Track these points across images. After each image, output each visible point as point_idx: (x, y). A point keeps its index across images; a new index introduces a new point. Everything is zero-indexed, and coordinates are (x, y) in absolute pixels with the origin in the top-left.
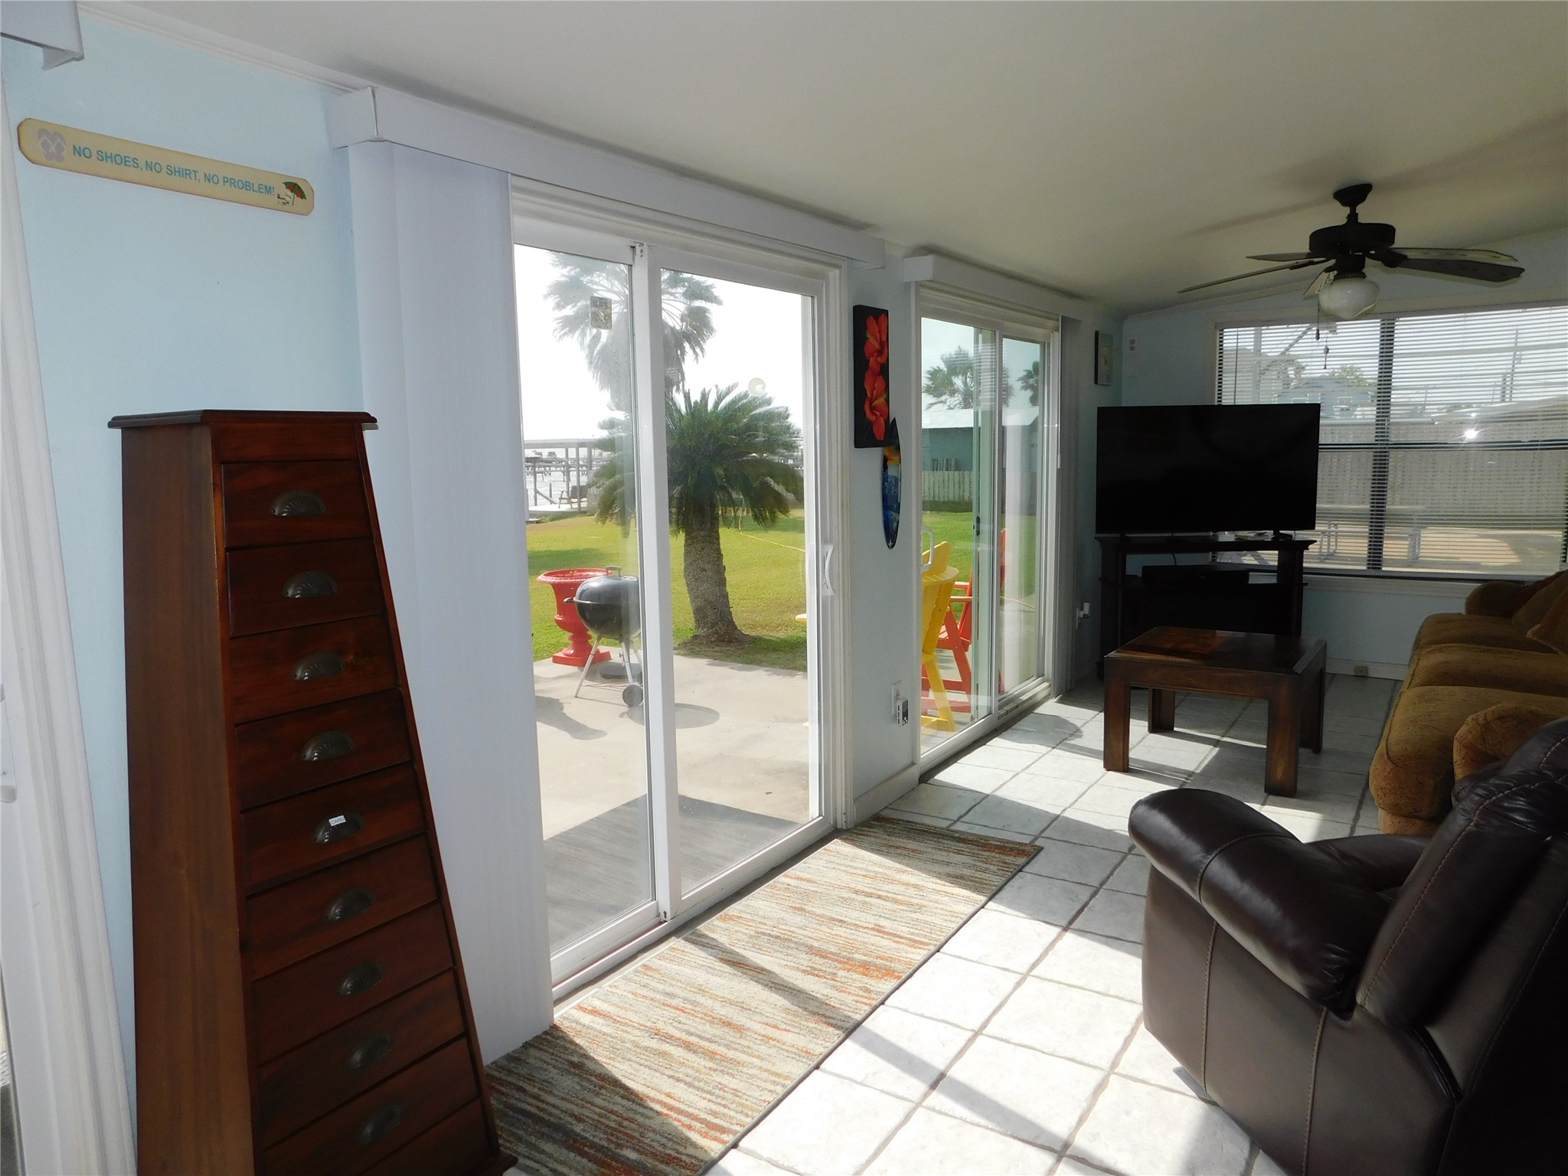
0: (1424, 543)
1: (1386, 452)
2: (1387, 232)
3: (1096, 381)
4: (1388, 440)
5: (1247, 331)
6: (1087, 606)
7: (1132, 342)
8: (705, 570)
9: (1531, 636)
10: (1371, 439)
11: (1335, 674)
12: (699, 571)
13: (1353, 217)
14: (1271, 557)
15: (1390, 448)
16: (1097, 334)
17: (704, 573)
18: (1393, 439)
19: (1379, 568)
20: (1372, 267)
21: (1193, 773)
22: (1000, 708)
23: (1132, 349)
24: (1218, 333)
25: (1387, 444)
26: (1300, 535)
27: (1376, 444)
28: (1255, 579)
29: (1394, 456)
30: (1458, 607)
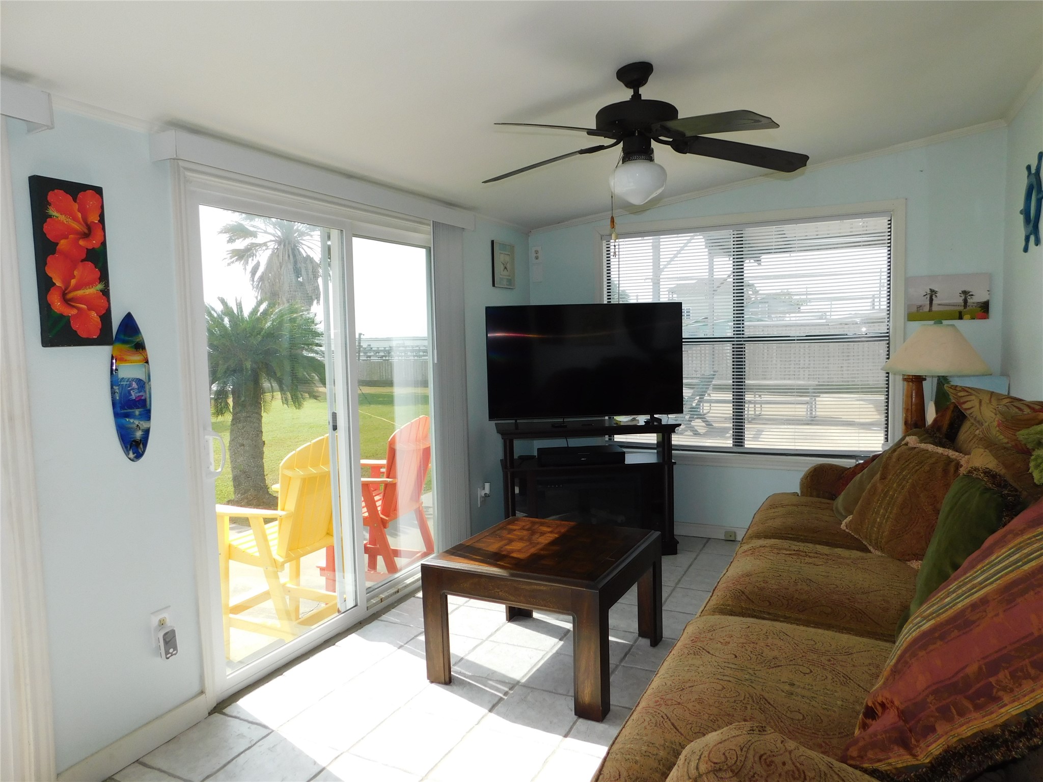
0: (820, 406)
1: (742, 344)
2: (667, 111)
3: (494, 285)
4: (743, 334)
5: (626, 241)
6: (487, 485)
7: (537, 252)
8: (243, 445)
9: (845, 528)
10: (730, 333)
11: (709, 538)
12: (238, 446)
13: (636, 96)
14: (651, 438)
15: (744, 341)
16: (493, 242)
17: (242, 447)
18: (747, 333)
19: (742, 446)
20: (662, 151)
21: (518, 682)
22: (368, 600)
23: (537, 258)
24: (604, 243)
25: (743, 338)
26: (668, 419)
27: (734, 338)
28: (632, 458)
29: (749, 348)
30: (794, 486)
